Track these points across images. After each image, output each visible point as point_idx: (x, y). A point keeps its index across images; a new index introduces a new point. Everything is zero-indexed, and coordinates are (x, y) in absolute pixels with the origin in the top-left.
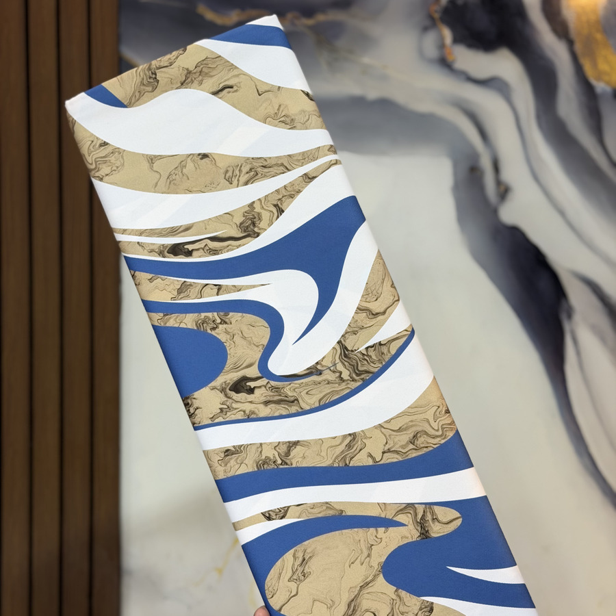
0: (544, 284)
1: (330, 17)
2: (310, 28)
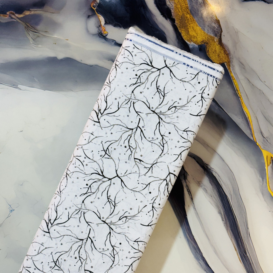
1: (32, 13)
2: (20, 19)
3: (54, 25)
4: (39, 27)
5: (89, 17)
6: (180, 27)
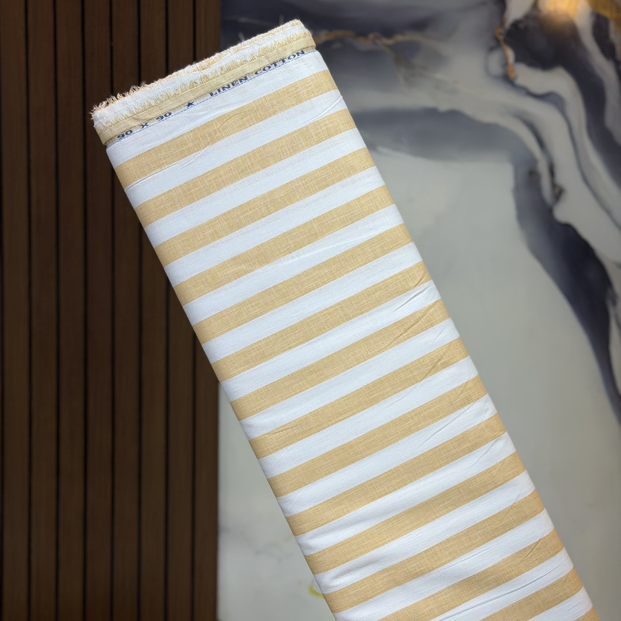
0: (593, 274)
1: (407, 38)
2: (390, 47)
3: (438, 59)
4: (415, 61)
5: (491, 49)
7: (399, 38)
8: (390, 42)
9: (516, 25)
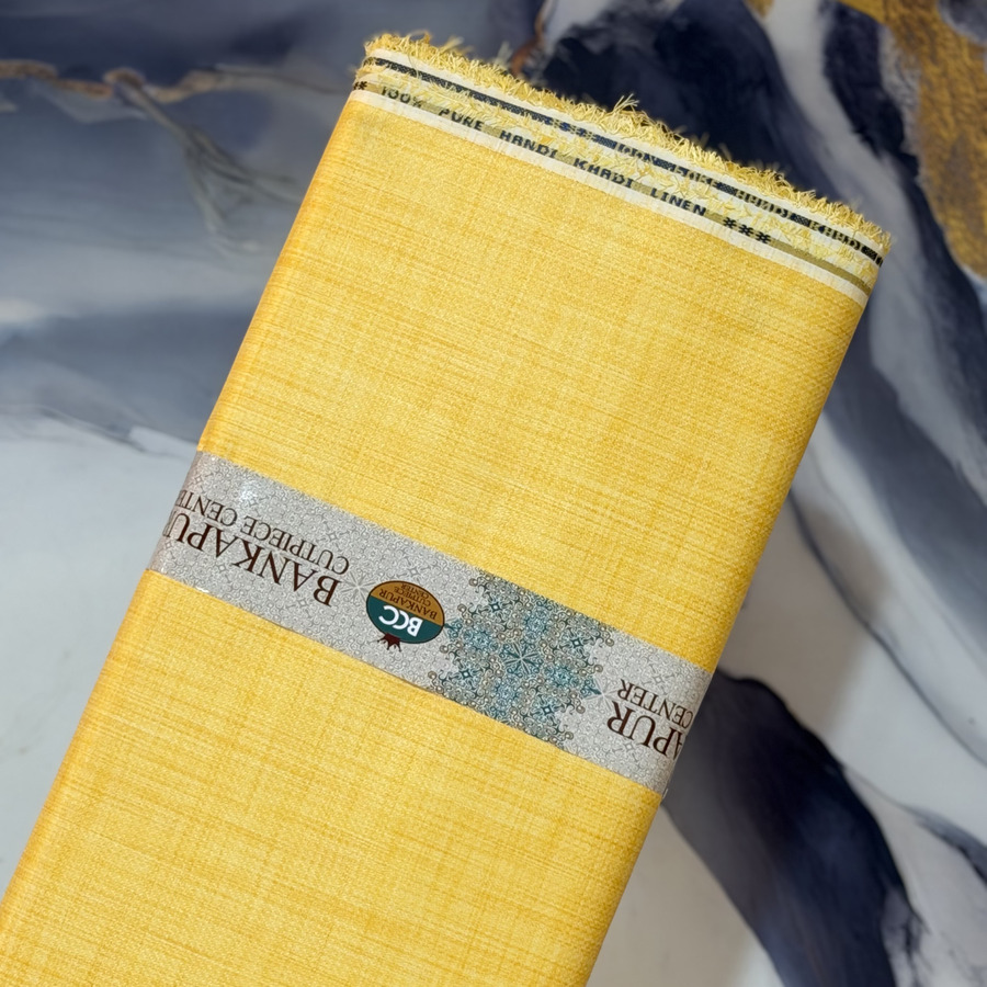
0: (834, 848)
1: (227, 84)
2: (167, 109)
4: (254, 157)
6: (940, 199)
7: (202, 83)
8: (172, 96)
9: (575, 41)
